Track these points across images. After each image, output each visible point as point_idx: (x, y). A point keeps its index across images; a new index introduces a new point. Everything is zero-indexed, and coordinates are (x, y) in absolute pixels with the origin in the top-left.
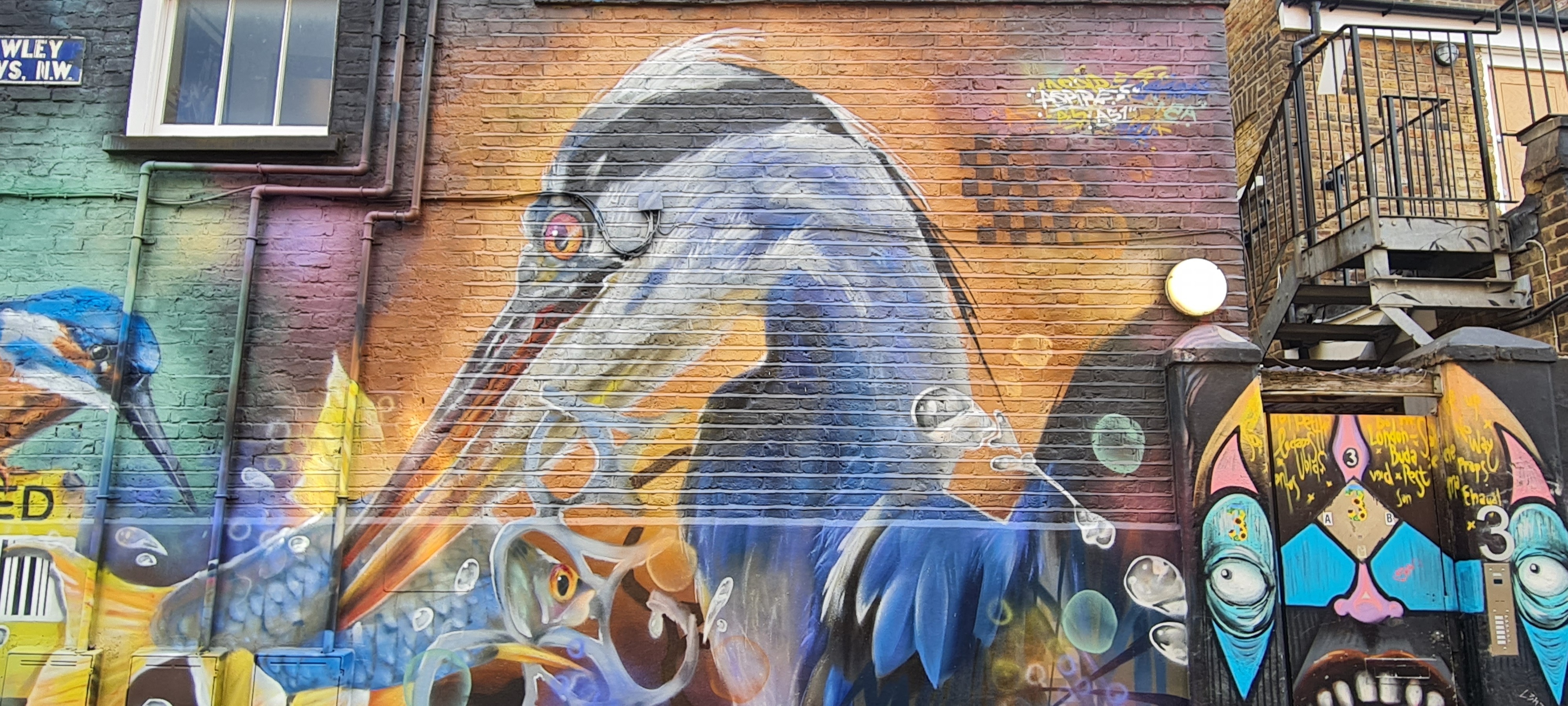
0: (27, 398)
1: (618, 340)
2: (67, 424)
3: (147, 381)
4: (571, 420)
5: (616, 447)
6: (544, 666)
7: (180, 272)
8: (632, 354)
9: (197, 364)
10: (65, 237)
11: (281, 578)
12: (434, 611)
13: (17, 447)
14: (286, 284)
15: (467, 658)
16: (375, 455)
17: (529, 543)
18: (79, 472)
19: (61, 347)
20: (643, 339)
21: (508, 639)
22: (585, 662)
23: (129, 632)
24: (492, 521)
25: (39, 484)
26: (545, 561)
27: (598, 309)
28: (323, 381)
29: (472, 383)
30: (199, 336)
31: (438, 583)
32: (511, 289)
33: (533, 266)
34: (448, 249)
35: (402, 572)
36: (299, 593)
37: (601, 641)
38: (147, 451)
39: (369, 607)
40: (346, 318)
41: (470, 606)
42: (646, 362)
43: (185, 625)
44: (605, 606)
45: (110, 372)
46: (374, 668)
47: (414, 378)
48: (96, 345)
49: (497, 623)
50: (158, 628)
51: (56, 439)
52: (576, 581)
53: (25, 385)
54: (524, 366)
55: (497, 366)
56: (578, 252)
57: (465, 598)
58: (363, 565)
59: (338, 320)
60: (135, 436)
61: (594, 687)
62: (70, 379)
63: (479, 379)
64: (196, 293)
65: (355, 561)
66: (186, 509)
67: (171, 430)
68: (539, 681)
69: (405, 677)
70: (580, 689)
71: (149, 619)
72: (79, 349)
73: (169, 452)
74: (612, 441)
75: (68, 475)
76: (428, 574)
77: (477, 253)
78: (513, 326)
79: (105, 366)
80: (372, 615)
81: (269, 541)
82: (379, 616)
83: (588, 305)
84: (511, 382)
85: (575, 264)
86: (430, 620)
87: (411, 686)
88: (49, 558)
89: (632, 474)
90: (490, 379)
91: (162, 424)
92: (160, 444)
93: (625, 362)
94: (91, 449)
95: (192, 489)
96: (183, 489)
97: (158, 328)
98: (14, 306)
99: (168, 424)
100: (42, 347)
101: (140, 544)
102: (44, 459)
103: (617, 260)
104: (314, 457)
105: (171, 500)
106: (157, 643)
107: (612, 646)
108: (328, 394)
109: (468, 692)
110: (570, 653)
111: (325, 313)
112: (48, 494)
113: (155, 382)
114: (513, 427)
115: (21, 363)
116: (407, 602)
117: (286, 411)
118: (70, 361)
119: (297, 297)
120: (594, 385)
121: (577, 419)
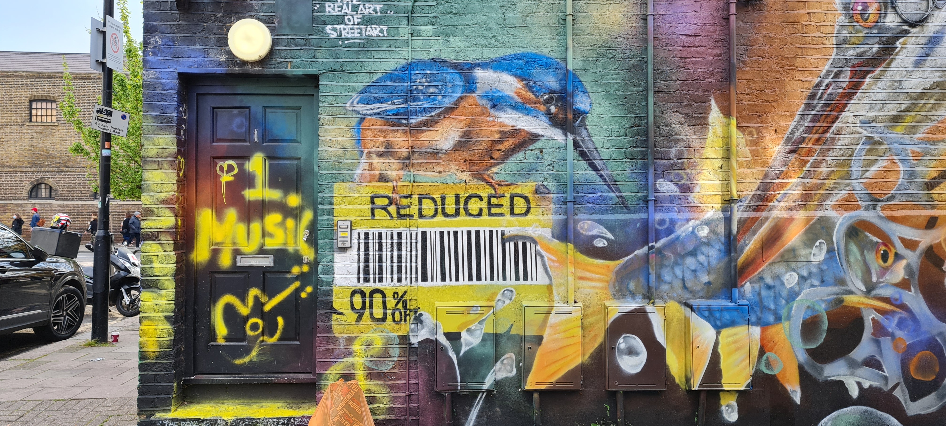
0: (502, 132)
1: (910, 87)
2: (532, 150)
3: (584, 119)
4: (881, 143)
5: (915, 162)
6: (876, 310)
7: (597, 40)
8: (921, 96)
9: (617, 107)
10: (511, 15)
11: (693, 253)
12: (798, 274)
13: (500, 167)
14: (672, 48)
15: (823, 305)
16: (747, 169)
17: (860, 229)
18: (545, 183)
19: (520, 96)
20: (928, 85)
21: (850, 292)
22: (903, 307)
23: (596, 291)
24: (832, 214)
25: (520, 192)
26: (871, 241)
27: (895, 64)
28: (706, 118)
29: (809, 118)
30: (616, 87)
31: (800, 256)
32: (831, 49)
33: (845, 33)
34: (784, 21)
35: (774, 249)
36: (706, 264)
37: (913, 293)
38: (590, 169)
39: (754, 272)
40: (717, 73)
41: (822, 271)
42: (932, 102)
43: (632, 285)
44: (915, 270)
45: (557, 113)
46: (761, 312)
47: (769, 115)
48: (545, 94)
49: (841, 282)
50: (615, 288)
51: (525, 161)
52: (893, 253)
53: (499, 123)
54: (845, 105)
55: (826, 105)
56: (877, 22)
57: (818, 266)
58: (747, 245)
59: (712, 74)
60: (581, 158)
61: (910, 323)
62: (530, 119)
63: (814, 115)
64: (610, 56)
65: (742, 241)
66: (622, 208)
67: (605, 154)
68: (873, 319)
69: (783, 318)
70: (901, 324)
71: (607, 282)
72: (533, 96)
73: (605, 169)
74: (912, 158)
75: (538, 186)
76: (793, 251)
77: (805, 23)
78: (834, 77)
79: (553, 109)
80: (757, 278)
81: (682, 229)
82: (761, 278)
83: (887, 61)
84: (836, 118)
85: (876, 31)
86: (796, 281)
87: (787, 324)
88: (534, 242)
89: (927, 181)
90: (821, 115)
91: (598, 150)
92: (598, 163)
93: (916, 102)
94: (551, 167)
95: (624, 194)
96: (618, 194)
97: (587, 80)
98: (484, 65)
99: (602, 150)
100: (507, 95)
101: (595, 232)
102: (519, 175)
103: (906, 27)
104: (704, 171)
105: (610, 202)
106: (615, 298)
107: (920, 296)
108: (710, 127)
109: (826, 327)
110: (893, 301)
111: (702, 69)
112: (526, 199)
113: (590, 120)
114: (841, 149)
115: (494, 107)
116: (779, 268)
117: (683, 140)
118: (528, 106)
119: (681, 58)
120: (896, 119)
121: (885, 143)
